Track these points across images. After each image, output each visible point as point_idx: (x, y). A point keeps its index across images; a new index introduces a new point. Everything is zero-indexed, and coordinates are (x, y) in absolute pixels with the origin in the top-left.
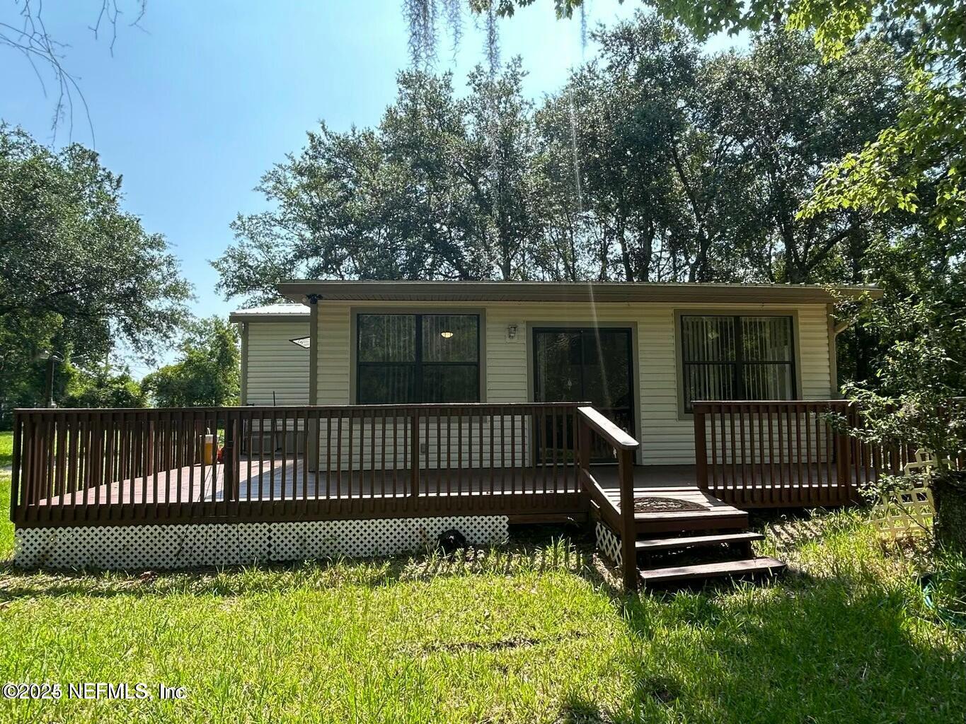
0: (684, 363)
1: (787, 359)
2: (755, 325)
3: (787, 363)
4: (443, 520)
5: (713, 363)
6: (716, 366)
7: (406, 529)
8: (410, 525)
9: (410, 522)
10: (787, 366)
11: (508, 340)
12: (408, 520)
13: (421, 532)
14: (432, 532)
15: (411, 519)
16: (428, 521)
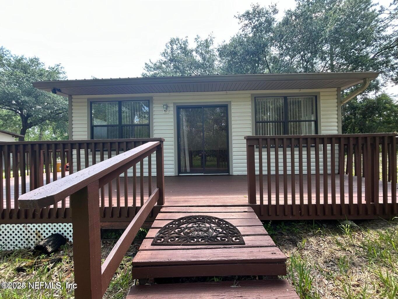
0: (257, 122)
1: (313, 119)
2: (296, 103)
3: (313, 121)
4: (52, 225)
5: (272, 122)
6: (274, 123)
7: (26, 232)
8: (29, 229)
9: (29, 226)
10: (313, 123)
11: (164, 112)
12: (28, 225)
13: (36, 234)
14: (44, 234)
15: (30, 225)
16: (42, 226)
